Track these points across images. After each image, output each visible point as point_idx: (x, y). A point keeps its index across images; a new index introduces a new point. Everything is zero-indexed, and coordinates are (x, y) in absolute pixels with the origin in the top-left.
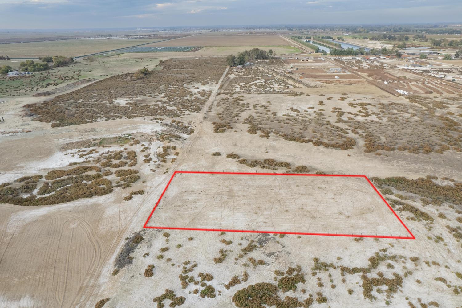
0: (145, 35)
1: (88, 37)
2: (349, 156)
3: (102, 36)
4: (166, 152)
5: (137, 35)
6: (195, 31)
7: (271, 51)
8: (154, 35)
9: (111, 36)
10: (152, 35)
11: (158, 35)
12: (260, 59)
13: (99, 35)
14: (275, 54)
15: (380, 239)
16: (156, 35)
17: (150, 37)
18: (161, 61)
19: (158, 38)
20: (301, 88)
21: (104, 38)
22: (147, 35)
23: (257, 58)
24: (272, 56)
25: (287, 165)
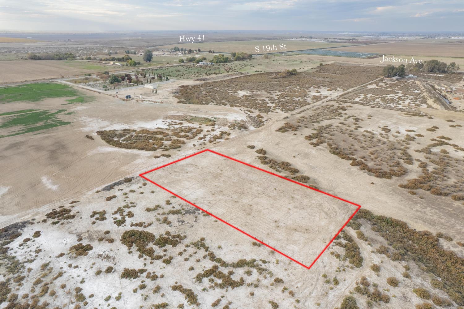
0: (343, 39)
1: (291, 38)
2: (373, 183)
3: (303, 37)
4: (221, 135)
5: (336, 39)
6: (403, 37)
7: (453, 65)
8: (353, 39)
9: (311, 38)
10: (351, 39)
11: (356, 40)
12: (435, 72)
13: (301, 37)
14: (458, 68)
15: (277, 253)
16: (355, 39)
17: (348, 41)
18: (321, 64)
19: (355, 43)
20: (436, 109)
21: (304, 39)
22: (345, 39)
23: (432, 71)
24: (453, 71)
25: (296, 171)
